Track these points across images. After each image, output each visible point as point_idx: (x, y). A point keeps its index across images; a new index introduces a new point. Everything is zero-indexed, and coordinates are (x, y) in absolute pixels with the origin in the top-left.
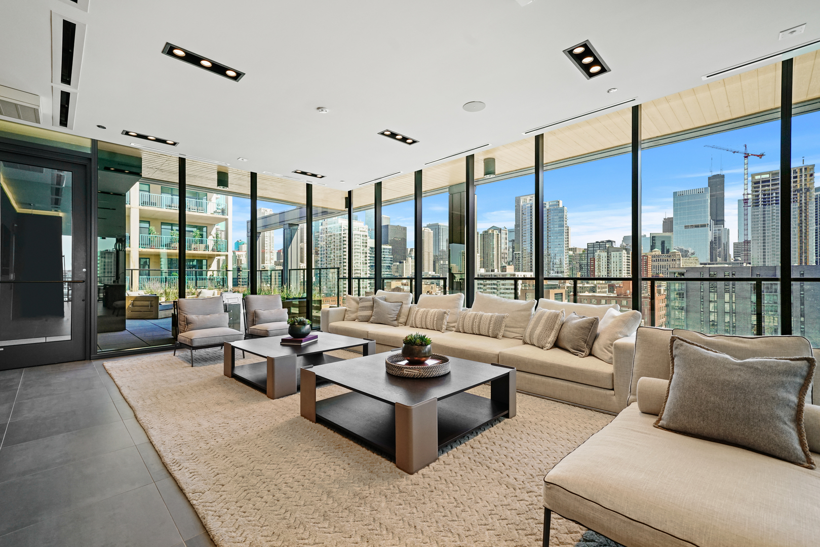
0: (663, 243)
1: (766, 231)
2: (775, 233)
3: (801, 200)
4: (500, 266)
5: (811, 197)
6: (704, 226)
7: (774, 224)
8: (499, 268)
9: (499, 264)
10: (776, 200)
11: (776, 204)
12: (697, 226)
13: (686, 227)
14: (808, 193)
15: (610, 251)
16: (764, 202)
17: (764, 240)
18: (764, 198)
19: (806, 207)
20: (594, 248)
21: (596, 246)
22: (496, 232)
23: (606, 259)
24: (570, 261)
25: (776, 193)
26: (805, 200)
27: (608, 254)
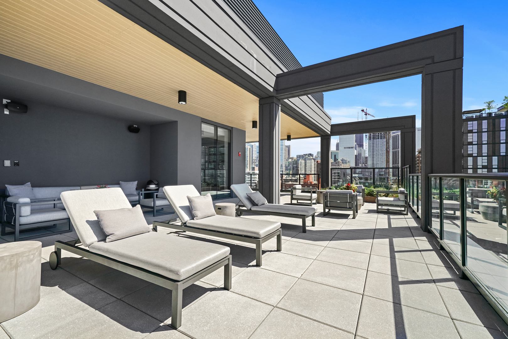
0: (335, 156)
1: (374, 152)
2: (377, 153)
3: (387, 138)
4: (251, 167)
5: (390, 136)
6: (352, 148)
7: (377, 148)
8: (251, 168)
9: (251, 166)
10: (378, 137)
11: (378, 139)
12: (349, 148)
13: (345, 148)
14: (389, 134)
15: (306, 160)
16: (373, 137)
17: (373, 156)
18: (373, 136)
19: (389, 141)
20: (300, 158)
21: (301, 157)
22: (249, 147)
23: (304, 164)
24: (288, 165)
25: (378, 134)
26: (388, 137)
27: (305, 161)
